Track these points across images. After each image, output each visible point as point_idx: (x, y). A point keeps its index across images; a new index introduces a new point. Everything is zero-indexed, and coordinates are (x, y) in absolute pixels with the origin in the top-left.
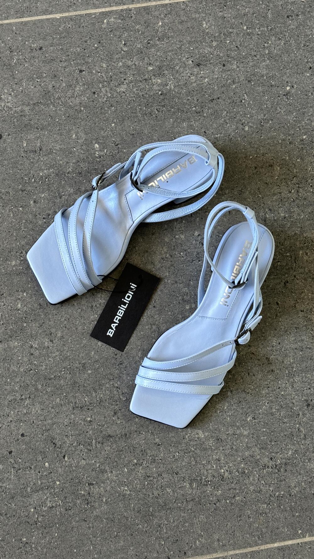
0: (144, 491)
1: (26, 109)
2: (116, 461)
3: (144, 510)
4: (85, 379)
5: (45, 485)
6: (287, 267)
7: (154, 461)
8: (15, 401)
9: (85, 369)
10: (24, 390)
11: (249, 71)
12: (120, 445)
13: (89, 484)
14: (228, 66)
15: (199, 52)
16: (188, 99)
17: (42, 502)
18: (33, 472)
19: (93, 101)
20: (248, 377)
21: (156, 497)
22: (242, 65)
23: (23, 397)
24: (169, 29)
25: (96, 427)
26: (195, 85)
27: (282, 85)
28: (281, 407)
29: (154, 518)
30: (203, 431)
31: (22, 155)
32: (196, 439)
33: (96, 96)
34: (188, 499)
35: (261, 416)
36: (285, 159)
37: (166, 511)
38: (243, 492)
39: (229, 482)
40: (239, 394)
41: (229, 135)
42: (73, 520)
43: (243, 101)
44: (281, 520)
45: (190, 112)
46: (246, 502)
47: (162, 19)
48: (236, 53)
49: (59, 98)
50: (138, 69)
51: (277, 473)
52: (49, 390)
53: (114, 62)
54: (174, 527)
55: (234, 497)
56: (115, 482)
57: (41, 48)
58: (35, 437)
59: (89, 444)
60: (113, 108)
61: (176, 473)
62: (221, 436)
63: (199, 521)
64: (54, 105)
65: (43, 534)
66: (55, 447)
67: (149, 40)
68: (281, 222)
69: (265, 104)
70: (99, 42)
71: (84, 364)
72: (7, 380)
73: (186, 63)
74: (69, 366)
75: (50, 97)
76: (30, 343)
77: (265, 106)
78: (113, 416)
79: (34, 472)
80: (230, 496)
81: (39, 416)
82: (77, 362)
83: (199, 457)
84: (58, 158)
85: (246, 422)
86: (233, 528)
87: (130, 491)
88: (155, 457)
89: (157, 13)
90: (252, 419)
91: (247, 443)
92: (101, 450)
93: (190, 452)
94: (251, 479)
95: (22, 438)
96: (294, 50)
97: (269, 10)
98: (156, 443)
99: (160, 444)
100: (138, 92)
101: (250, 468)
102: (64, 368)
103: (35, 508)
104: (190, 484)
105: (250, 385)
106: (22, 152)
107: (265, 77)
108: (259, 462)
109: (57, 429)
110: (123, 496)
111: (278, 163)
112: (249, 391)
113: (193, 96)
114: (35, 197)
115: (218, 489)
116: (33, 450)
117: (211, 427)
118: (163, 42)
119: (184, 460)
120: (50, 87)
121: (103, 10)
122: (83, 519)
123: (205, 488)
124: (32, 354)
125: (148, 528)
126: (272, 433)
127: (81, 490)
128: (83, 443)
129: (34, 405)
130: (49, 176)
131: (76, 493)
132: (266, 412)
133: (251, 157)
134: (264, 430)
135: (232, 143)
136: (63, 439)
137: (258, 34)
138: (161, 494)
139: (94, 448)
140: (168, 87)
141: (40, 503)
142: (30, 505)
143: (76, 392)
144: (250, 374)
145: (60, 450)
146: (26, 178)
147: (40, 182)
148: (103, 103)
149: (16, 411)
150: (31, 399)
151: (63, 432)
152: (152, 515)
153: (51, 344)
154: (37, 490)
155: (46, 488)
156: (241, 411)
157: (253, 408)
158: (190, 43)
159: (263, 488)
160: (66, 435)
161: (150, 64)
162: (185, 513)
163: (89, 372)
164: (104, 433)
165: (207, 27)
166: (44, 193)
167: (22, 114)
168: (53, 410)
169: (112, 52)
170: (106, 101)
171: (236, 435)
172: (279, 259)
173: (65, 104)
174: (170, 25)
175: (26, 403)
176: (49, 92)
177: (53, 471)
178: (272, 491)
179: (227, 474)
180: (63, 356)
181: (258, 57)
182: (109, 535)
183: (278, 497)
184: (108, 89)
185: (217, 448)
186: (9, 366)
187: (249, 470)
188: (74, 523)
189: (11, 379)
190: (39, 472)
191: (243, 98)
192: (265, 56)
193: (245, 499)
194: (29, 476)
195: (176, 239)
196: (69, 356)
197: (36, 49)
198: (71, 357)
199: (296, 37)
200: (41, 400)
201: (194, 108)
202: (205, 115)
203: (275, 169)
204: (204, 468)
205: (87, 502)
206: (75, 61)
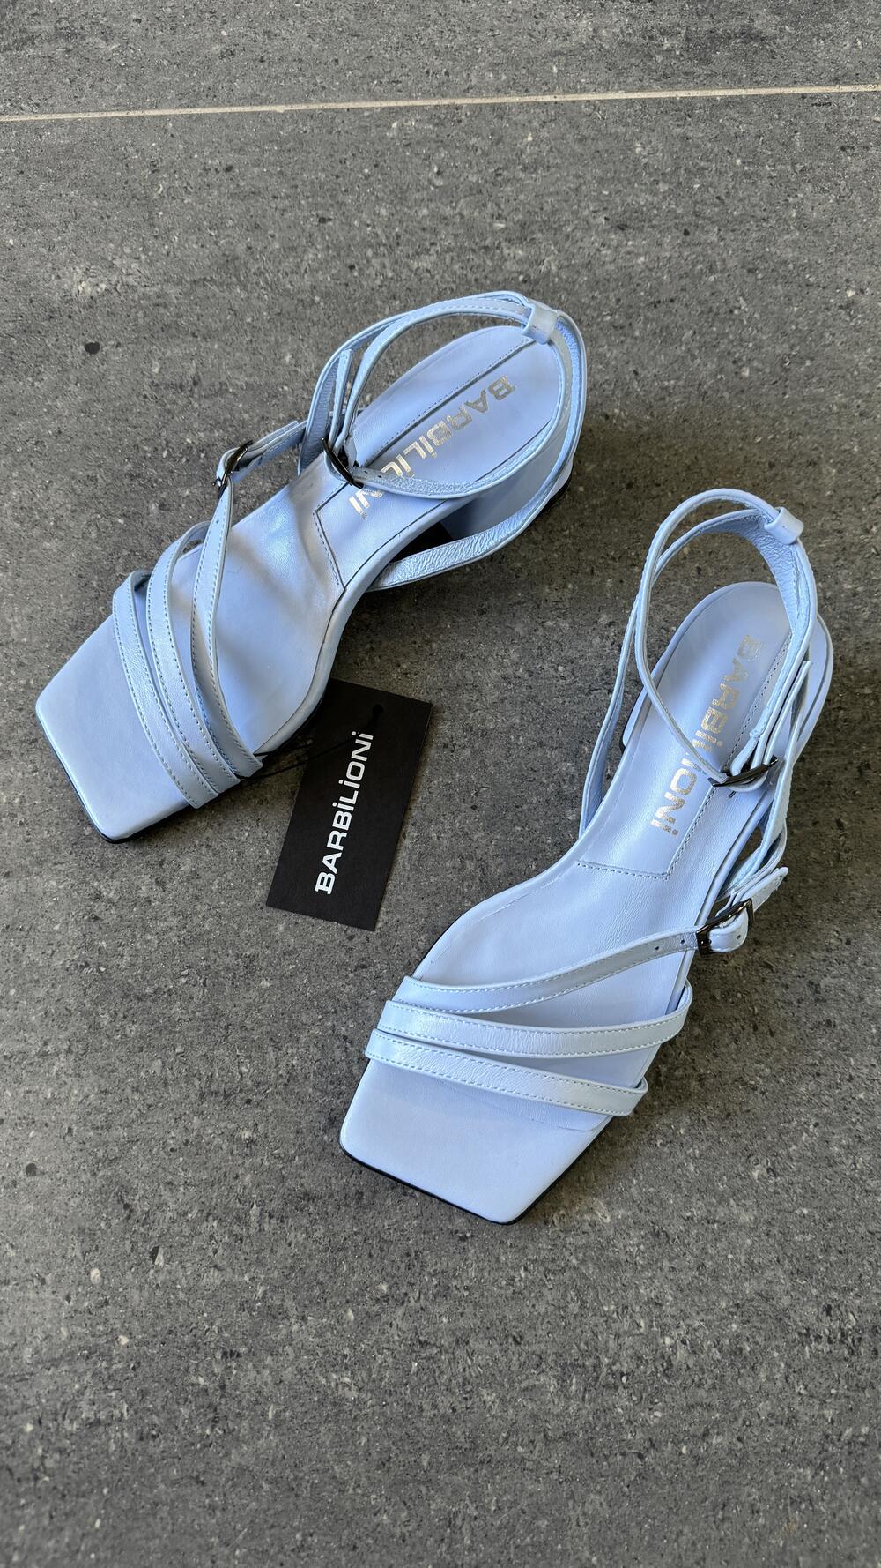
0: (405, 1391)
1: (172, 291)
2: (321, 1283)
3: (401, 1459)
4: (249, 1005)
5: (82, 1344)
6: (867, 726)
7: (444, 1292)
8: (24, 1059)
9: (252, 973)
10: (56, 1027)
11: (751, 249)
12: (337, 1228)
13: (225, 1354)
14: (698, 235)
15: (623, 201)
16: (593, 297)
17: (63, 1404)
18: (46, 1294)
19: (347, 285)
20: (753, 1039)
21: (443, 1416)
22: (731, 236)
23: (49, 1048)
24: (551, 150)
25: (266, 1164)
26: (612, 267)
27: (833, 285)
28: (857, 1140)
29: (432, 1492)
30: (608, 1204)
31: (144, 393)
32: (586, 1227)
33: (356, 274)
34: (550, 1434)
35: (794, 1166)
36: (850, 451)
37: (476, 1471)
38: (736, 1419)
39: (689, 1381)
40: (724, 1090)
41: (700, 384)
42: (159, 1478)
43: (736, 312)
44: (862, 1527)
45: (598, 324)
46: (745, 1455)
47: (534, 130)
48: (717, 209)
49: (261, 273)
50: (469, 226)
51: (846, 1359)
52: (132, 1030)
53: (410, 208)
54: (499, 1528)
55: (706, 1434)
56: (312, 1353)
57: (229, 169)
58: (69, 1179)
59: (238, 1219)
60: (398, 302)
61: (515, 1339)
62: (665, 1222)
63: (585, 1514)
64: (245, 286)
65: (55, 1520)
66: (129, 1217)
67: (499, 169)
68: (845, 605)
69: (792, 322)
70: (376, 166)
71: (252, 958)
72: (7, 992)
73: (592, 221)
74: (204, 963)
75: (236, 269)
76: (96, 884)
77: (794, 327)
78: (324, 1131)
79: (53, 1297)
80: (692, 1430)
81: (89, 1114)
82: (230, 952)
83: (594, 1288)
84: (240, 405)
85: (748, 1182)
86: (699, 1546)
87: (360, 1390)
88: (448, 1278)
89: (522, 118)
90: (766, 1174)
91: (750, 1254)
92: (276, 1241)
93: (563, 1271)
94: (762, 1375)
95: (29, 1180)
96: (862, 215)
97: (796, 132)
98: (456, 1232)
99: (468, 1235)
100: (465, 272)
101: (759, 1339)
102: (188, 967)
103: (40, 1423)
104: (561, 1380)
105: (759, 1062)
106: (146, 387)
107: (791, 266)
108: (790, 1318)
109: (141, 1158)
110: (334, 1404)
111: (830, 458)
112: (757, 1082)
113: (605, 291)
114: (164, 495)
115: (651, 1403)
116: (56, 1220)
117: (633, 1190)
118: (534, 176)
119: (542, 1296)
120: (241, 249)
121: (393, 104)
122: (195, 1474)
123: (608, 1398)
124: (96, 918)
125: (410, 1528)
126: (831, 1225)
127: (197, 1373)
128: (219, 1212)
129: (79, 1075)
130: (208, 446)
131: (179, 1382)
132: (809, 1154)
133: (759, 440)
134: (805, 1211)
135: (707, 403)
136: (155, 1192)
137: (772, 178)
138: (461, 1407)
139: (252, 1231)
140: (542, 268)
141: (59, 1405)
142: (25, 1408)
143: (217, 1045)
144: (761, 1028)
145: (142, 1230)
146: (146, 448)
147: (184, 460)
148: (373, 289)
149: (21, 1090)
150: (72, 1057)
151: (160, 1170)
152: (428, 1481)
153: (157, 892)
154: (55, 1360)
155: (82, 1356)
156: (731, 1144)
157: (769, 1138)
158: (601, 181)
159: (801, 1409)
160: (170, 1183)
161: (499, 217)
162: (539, 1482)
163: (265, 984)
164: (290, 1183)
165: (645, 154)
166: (189, 486)
167: (161, 302)
168: (136, 1098)
169: (405, 187)
170: (380, 286)
171: (715, 1221)
172: (841, 702)
173: (274, 287)
174: (553, 143)
175: (55, 1068)
176: (237, 258)
177: (113, 1297)
178: (832, 1421)
179: (682, 1353)
180: (189, 931)
181: (773, 222)
182: (276, 1542)
183: (849, 1443)
184: (387, 262)
185: (653, 1263)
186: (20, 948)
187: (757, 1343)
188: (162, 1487)
189: (20, 988)
190: (68, 1298)
191: (737, 305)
192: (790, 222)
193: (740, 1445)
194: (36, 1310)
195: (545, 629)
196: (208, 933)
197: (216, 170)
198: (212, 936)
199: (865, 190)
200: (102, 1063)
201: (609, 318)
202: (637, 334)
203: (824, 471)
204: (609, 1327)
205: (211, 1416)
206: (310, 200)
